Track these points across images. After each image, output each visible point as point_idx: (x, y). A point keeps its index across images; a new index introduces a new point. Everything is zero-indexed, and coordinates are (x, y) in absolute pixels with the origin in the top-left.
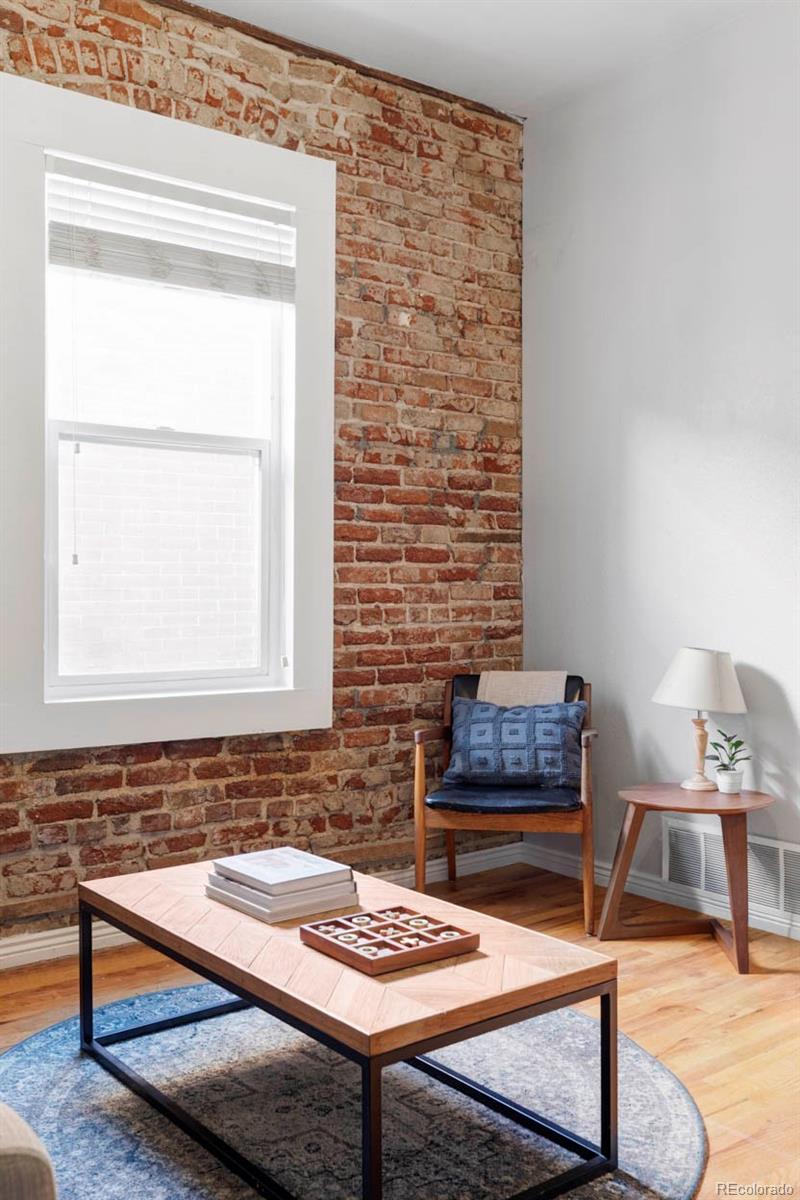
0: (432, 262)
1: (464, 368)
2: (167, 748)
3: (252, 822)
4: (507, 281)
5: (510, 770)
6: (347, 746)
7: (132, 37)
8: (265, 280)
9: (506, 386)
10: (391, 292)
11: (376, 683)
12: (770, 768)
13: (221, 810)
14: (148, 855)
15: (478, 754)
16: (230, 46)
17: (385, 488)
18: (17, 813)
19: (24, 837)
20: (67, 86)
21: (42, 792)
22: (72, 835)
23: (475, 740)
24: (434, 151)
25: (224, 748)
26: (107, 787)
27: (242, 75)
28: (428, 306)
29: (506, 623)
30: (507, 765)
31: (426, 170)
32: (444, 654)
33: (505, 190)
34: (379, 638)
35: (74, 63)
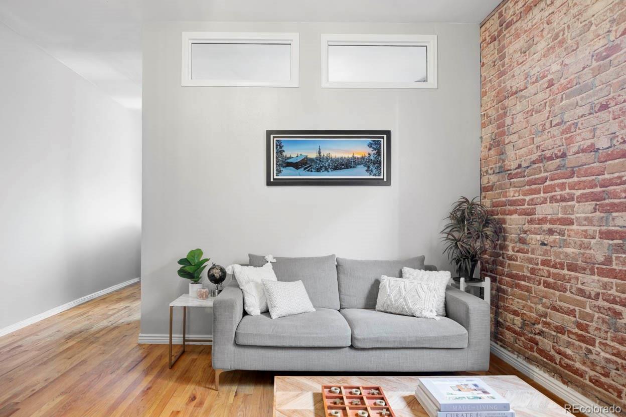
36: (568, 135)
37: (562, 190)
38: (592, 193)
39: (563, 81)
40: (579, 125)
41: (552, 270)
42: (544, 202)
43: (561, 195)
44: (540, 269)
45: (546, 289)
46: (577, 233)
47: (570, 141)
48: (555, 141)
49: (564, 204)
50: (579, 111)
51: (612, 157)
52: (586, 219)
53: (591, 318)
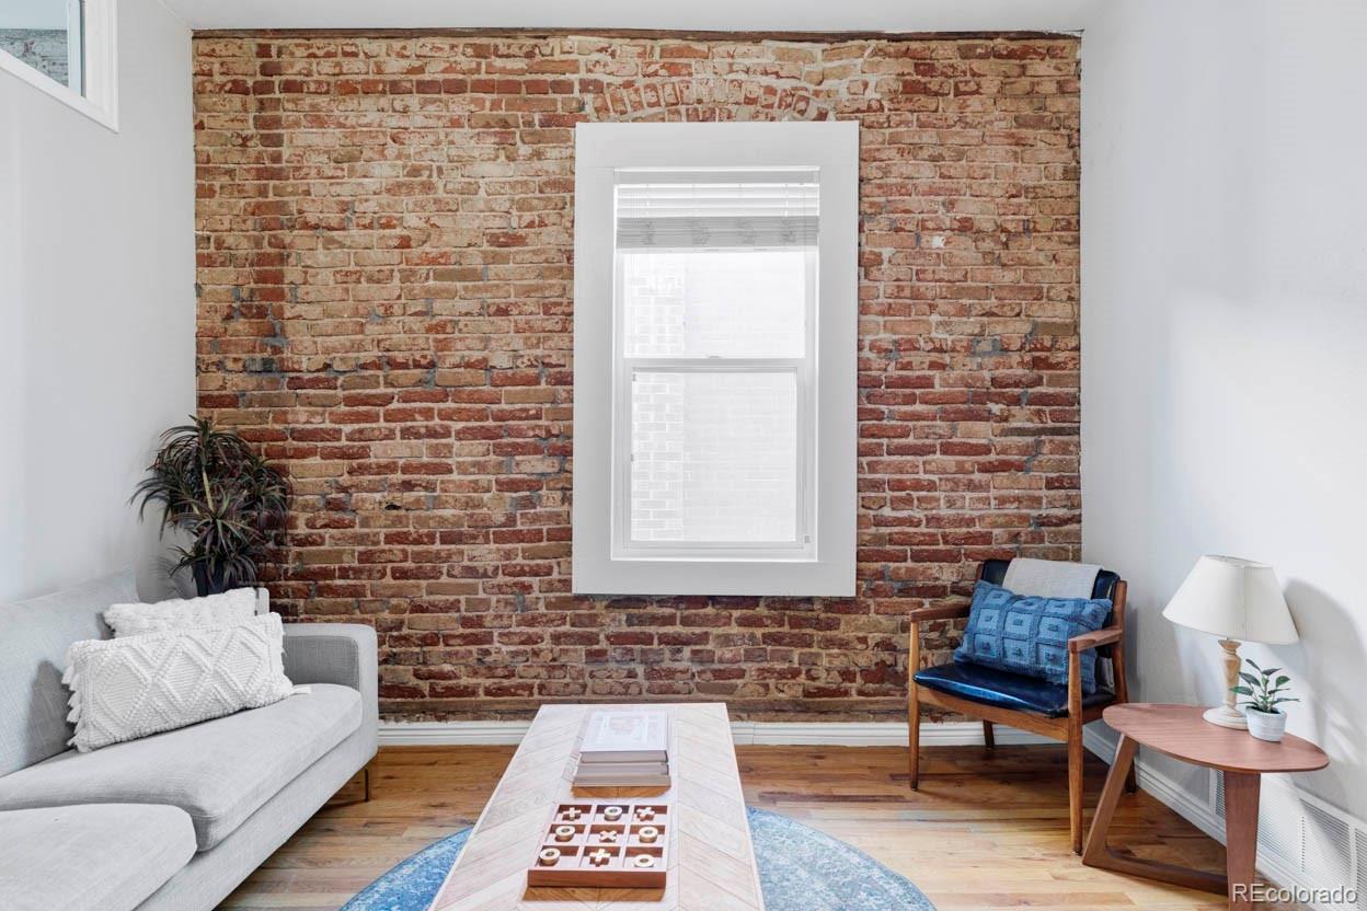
0: (970, 187)
1: (1008, 277)
2: (714, 600)
3: (786, 666)
4: (1061, 188)
5: (1012, 659)
6: (877, 613)
7: (684, 71)
8: (790, 231)
9: (1061, 288)
10: (923, 221)
11: (909, 560)
13: (757, 653)
14: (697, 679)
15: (983, 638)
16: (767, 54)
17: (918, 391)
18: (598, 635)
19: (603, 653)
20: (635, 120)
21: (617, 623)
22: (637, 655)
23: (982, 624)
24: (973, 87)
25: (762, 603)
26: (664, 624)
27: (777, 73)
28: (965, 226)
29: (1060, 512)
30: (1009, 653)
31: (962, 107)
32: (986, 538)
33: (1060, 104)
34: (911, 522)
35: (640, 103)
36: (441, 336)
37: (427, 420)
38: (482, 427)
39: (427, 248)
40: (461, 325)
41: (410, 548)
42: (390, 436)
43: (427, 427)
44: (383, 551)
45: (398, 582)
46: (460, 486)
47: (443, 346)
48: (414, 339)
49: (434, 441)
50: (463, 306)
51: (513, 381)
52: (474, 464)
53: (486, 603)
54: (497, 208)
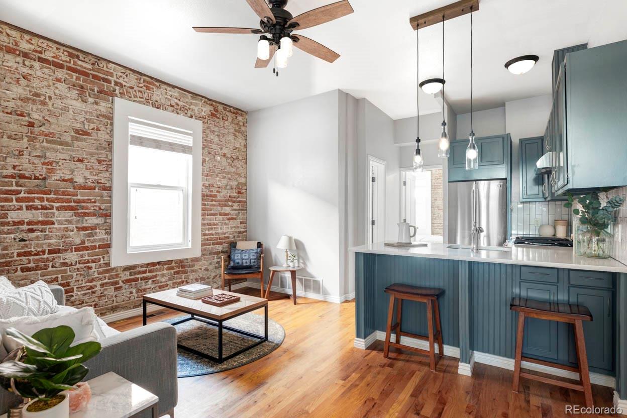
0: (225, 145)
1: (233, 170)
2: (159, 263)
3: (180, 280)
4: (244, 150)
5: (244, 264)
6: (204, 261)
7: (151, 90)
8: (184, 149)
9: (243, 174)
10: (215, 152)
11: (212, 245)
12: (301, 261)
13: (173, 278)
14: (153, 290)
15: (237, 261)
16: (176, 93)
17: (214, 198)
18: (119, 281)
19: (121, 287)
20: (134, 101)
21: (126, 276)
22: (133, 286)
23: (236, 258)
24: (226, 119)
25: (173, 262)
26: (143, 274)
27: (179, 100)
28: (224, 155)
29: (243, 230)
30: (244, 263)
31: (224, 123)
32: (228, 238)
33: (243, 128)
34: (212, 234)
35: (136, 96)
36: (49, 167)
37: (41, 202)
38: (69, 206)
39: (43, 129)
40: (60, 164)
41: (31, 258)
42: (20, 209)
43: (41, 205)
44: (17, 260)
45: (25, 273)
46: (59, 230)
47: (51, 171)
48: (36, 167)
49: (46, 211)
50: (62, 156)
51: (84, 188)
52: (66, 221)
54: (78, 119)
